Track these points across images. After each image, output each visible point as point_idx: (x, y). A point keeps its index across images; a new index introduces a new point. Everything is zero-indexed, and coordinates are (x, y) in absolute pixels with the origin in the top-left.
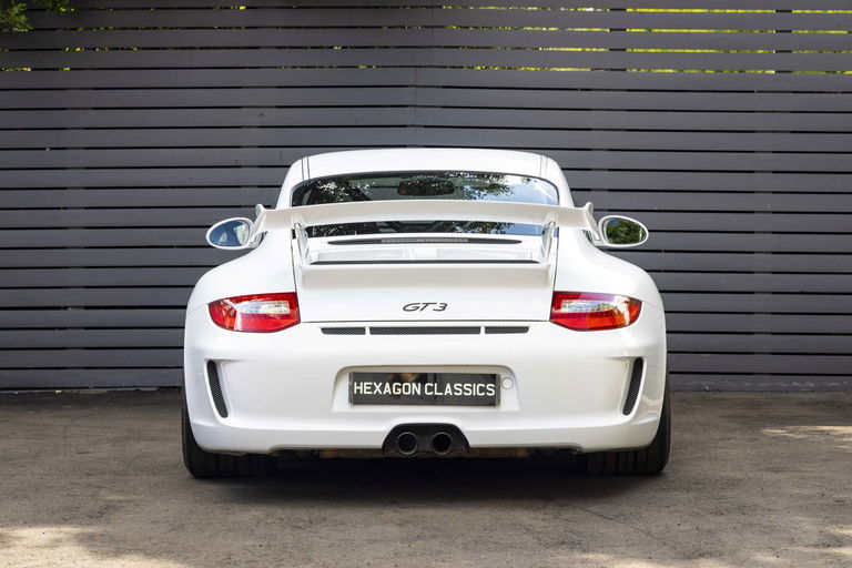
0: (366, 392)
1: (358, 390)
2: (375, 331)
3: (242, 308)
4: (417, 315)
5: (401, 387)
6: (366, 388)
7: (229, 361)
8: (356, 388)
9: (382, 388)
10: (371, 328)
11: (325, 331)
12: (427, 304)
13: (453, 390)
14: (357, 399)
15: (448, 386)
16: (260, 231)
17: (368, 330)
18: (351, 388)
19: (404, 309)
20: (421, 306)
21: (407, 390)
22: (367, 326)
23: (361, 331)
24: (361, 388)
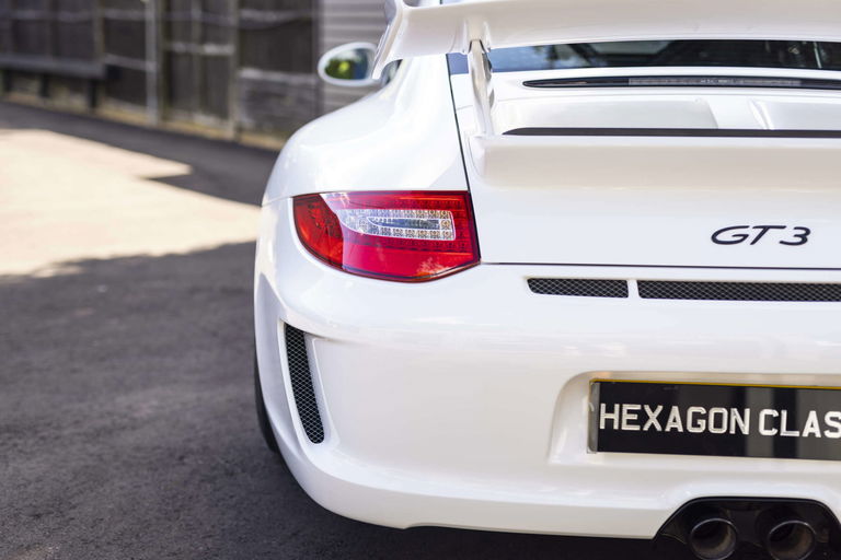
0: (625, 427)
1: (609, 422)
2: (650, 289)
3: (355, 222)
4: (742, 254)
5: (706, 417)
6: (626, 416)
7: (331, 340)
8: (604, 416)
9: (663, 419)
10: (640, 283)
11: (538, 285)
12: (765, 229)
13: (823, 426)
14: (607, 440)
15: (813, 416)
16: (392, 57)
17: (633, 288)
18: (594, 416)
19: (714, 238)
20: (753, 234)
21: (718, 424)
22: (632, 277)
23: (616, 289)
24: (615, 416)
